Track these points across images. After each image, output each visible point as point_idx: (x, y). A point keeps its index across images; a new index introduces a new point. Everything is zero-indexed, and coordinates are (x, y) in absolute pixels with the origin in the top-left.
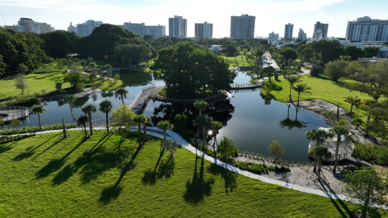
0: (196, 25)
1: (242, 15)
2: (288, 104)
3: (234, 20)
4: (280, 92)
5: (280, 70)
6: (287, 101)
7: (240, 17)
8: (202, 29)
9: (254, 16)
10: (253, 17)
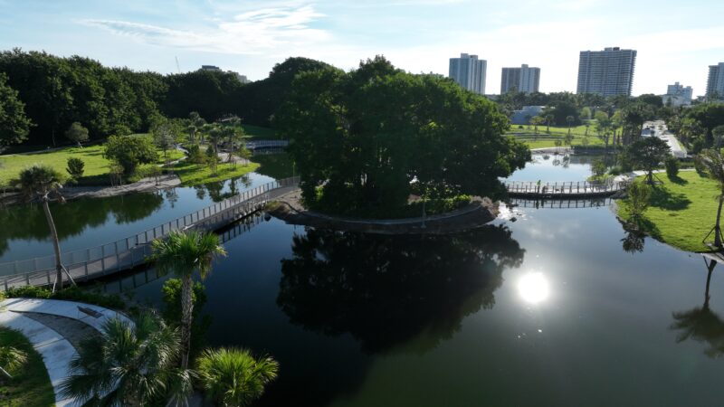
0: (505, 70)
1: (606, 49)
2: (710, 257)
3: (587, 59)
4: (681, 213)
5: (686, 156)
6: (701, 247)
7: (601, 53)
8: (517, 79)
9: (633, 49)
10: (630, 51)
